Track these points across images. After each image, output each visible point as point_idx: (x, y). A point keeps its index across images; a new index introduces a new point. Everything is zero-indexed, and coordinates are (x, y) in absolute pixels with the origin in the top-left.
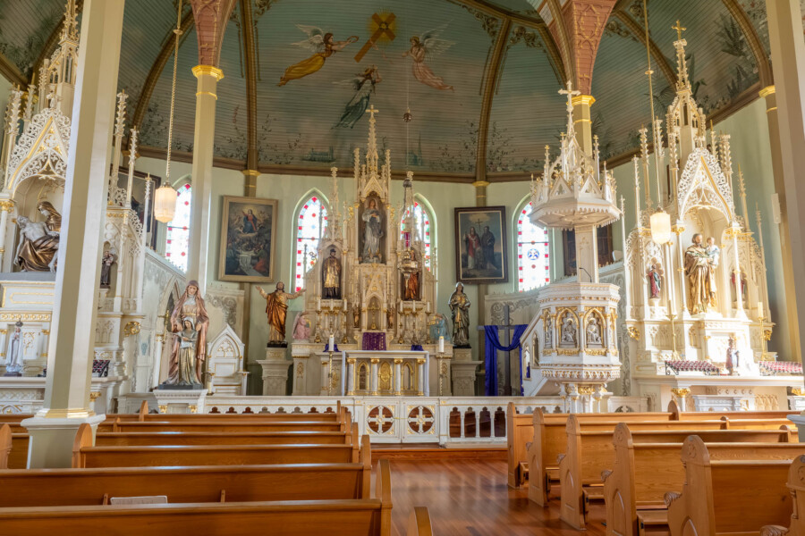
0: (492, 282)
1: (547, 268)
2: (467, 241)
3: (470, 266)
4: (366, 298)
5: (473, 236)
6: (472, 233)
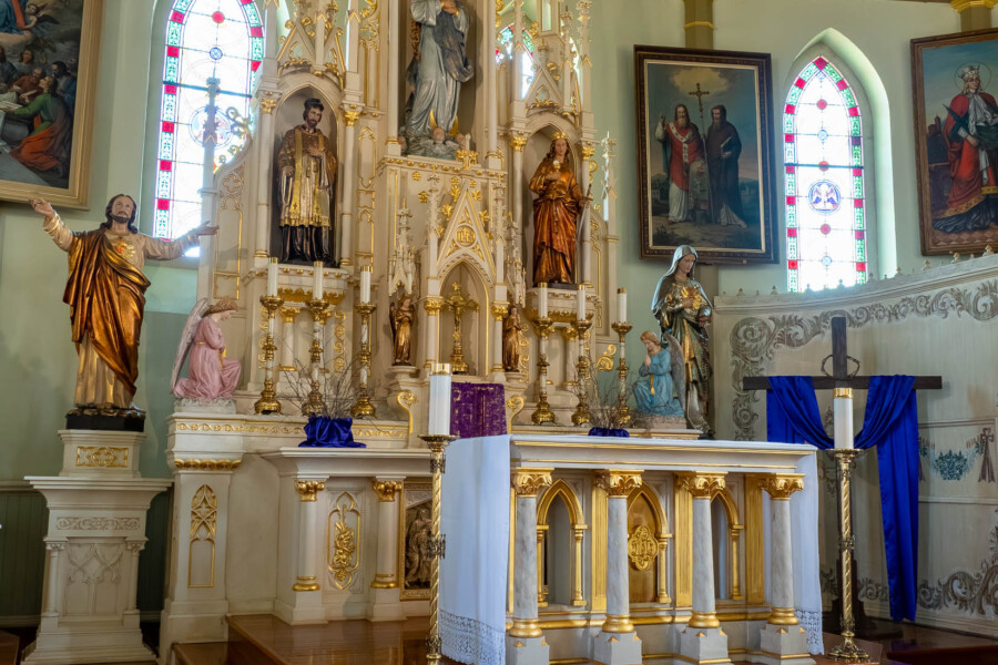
0: (734, 261)
1: (859, 235)
2: (667, 141)
3: (675, 211)
4: (438, 264)
5: (682, 130)
6: (681, 121)
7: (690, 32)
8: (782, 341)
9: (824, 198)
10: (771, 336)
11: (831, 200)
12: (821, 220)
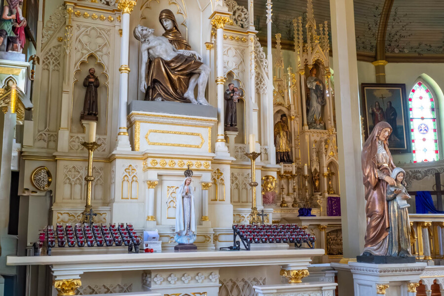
0: (397, 153)
1: (436, 141)
2: (373, 114)
5: (378, 110)
6: (377, 107)
7: (378, 77)
8: (414, 178)
9: (423, 129)
10: (410, 177)
11: (425, 130)
12: (423, 136)
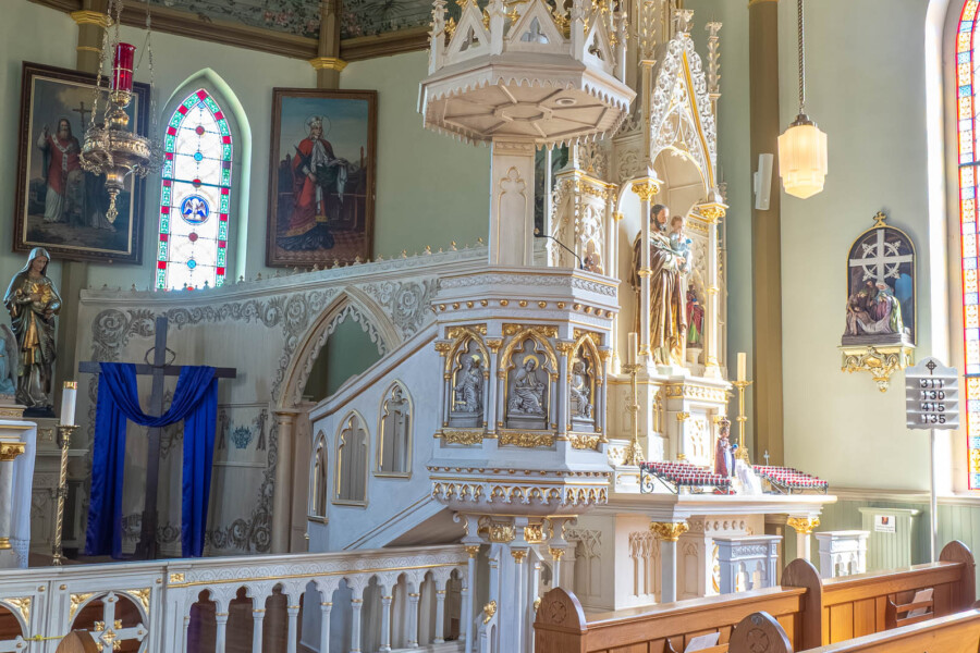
0: (102, 260)
1: (222, 244)
2: (48, 150)
3: (51, 213)
5: (63, 141)
6: (63, 133)
7: (81, 55)
8: (136, 331)
9: (194, 210)
10: (127, 326)
11: (201, 213)
12: (190, 229)
